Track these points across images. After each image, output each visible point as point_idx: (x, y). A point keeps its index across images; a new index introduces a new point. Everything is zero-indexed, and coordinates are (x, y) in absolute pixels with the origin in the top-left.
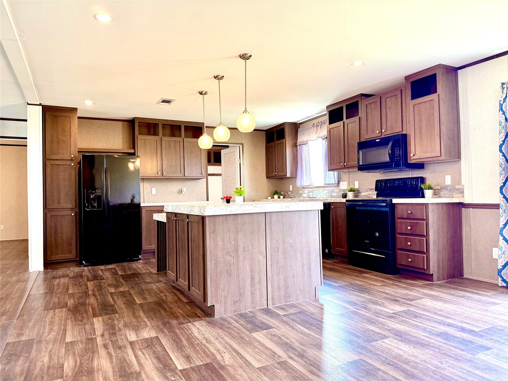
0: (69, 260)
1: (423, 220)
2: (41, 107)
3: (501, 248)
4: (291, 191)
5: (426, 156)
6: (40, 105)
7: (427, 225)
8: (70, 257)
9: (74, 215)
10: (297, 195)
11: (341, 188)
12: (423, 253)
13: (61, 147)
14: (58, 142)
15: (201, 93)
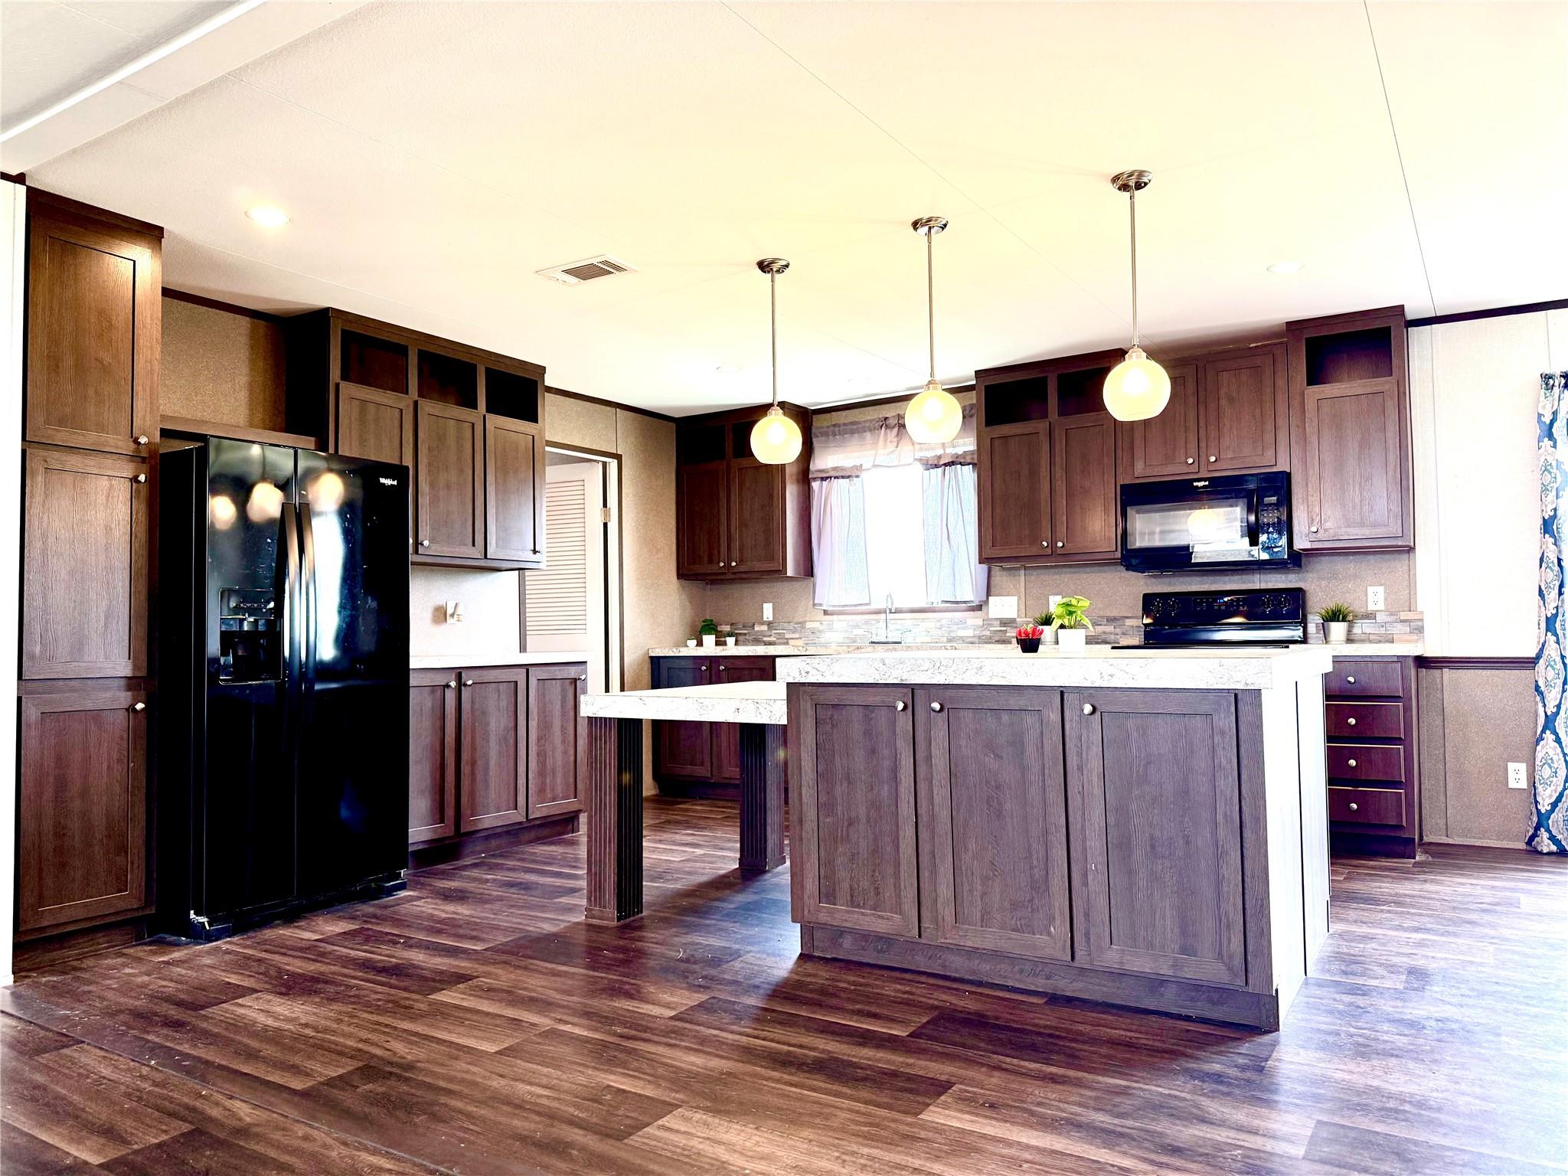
0: (113, 919)
1: (1397, 698)
2: (21, 190)
3: (1550, 762)
4: (769, 624)
5: (1357, 535)
6: (20, 179)
7: (1407, 709)
8: (122, 905)
9: (143, 709)
10: (797, 636)
11: (991, 616)
12: (1396, 784)
13: (91, 392)
14: (80, 368)
15: (764, 266)
